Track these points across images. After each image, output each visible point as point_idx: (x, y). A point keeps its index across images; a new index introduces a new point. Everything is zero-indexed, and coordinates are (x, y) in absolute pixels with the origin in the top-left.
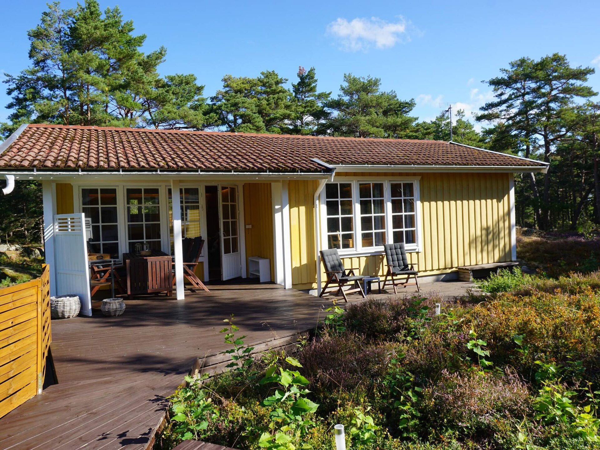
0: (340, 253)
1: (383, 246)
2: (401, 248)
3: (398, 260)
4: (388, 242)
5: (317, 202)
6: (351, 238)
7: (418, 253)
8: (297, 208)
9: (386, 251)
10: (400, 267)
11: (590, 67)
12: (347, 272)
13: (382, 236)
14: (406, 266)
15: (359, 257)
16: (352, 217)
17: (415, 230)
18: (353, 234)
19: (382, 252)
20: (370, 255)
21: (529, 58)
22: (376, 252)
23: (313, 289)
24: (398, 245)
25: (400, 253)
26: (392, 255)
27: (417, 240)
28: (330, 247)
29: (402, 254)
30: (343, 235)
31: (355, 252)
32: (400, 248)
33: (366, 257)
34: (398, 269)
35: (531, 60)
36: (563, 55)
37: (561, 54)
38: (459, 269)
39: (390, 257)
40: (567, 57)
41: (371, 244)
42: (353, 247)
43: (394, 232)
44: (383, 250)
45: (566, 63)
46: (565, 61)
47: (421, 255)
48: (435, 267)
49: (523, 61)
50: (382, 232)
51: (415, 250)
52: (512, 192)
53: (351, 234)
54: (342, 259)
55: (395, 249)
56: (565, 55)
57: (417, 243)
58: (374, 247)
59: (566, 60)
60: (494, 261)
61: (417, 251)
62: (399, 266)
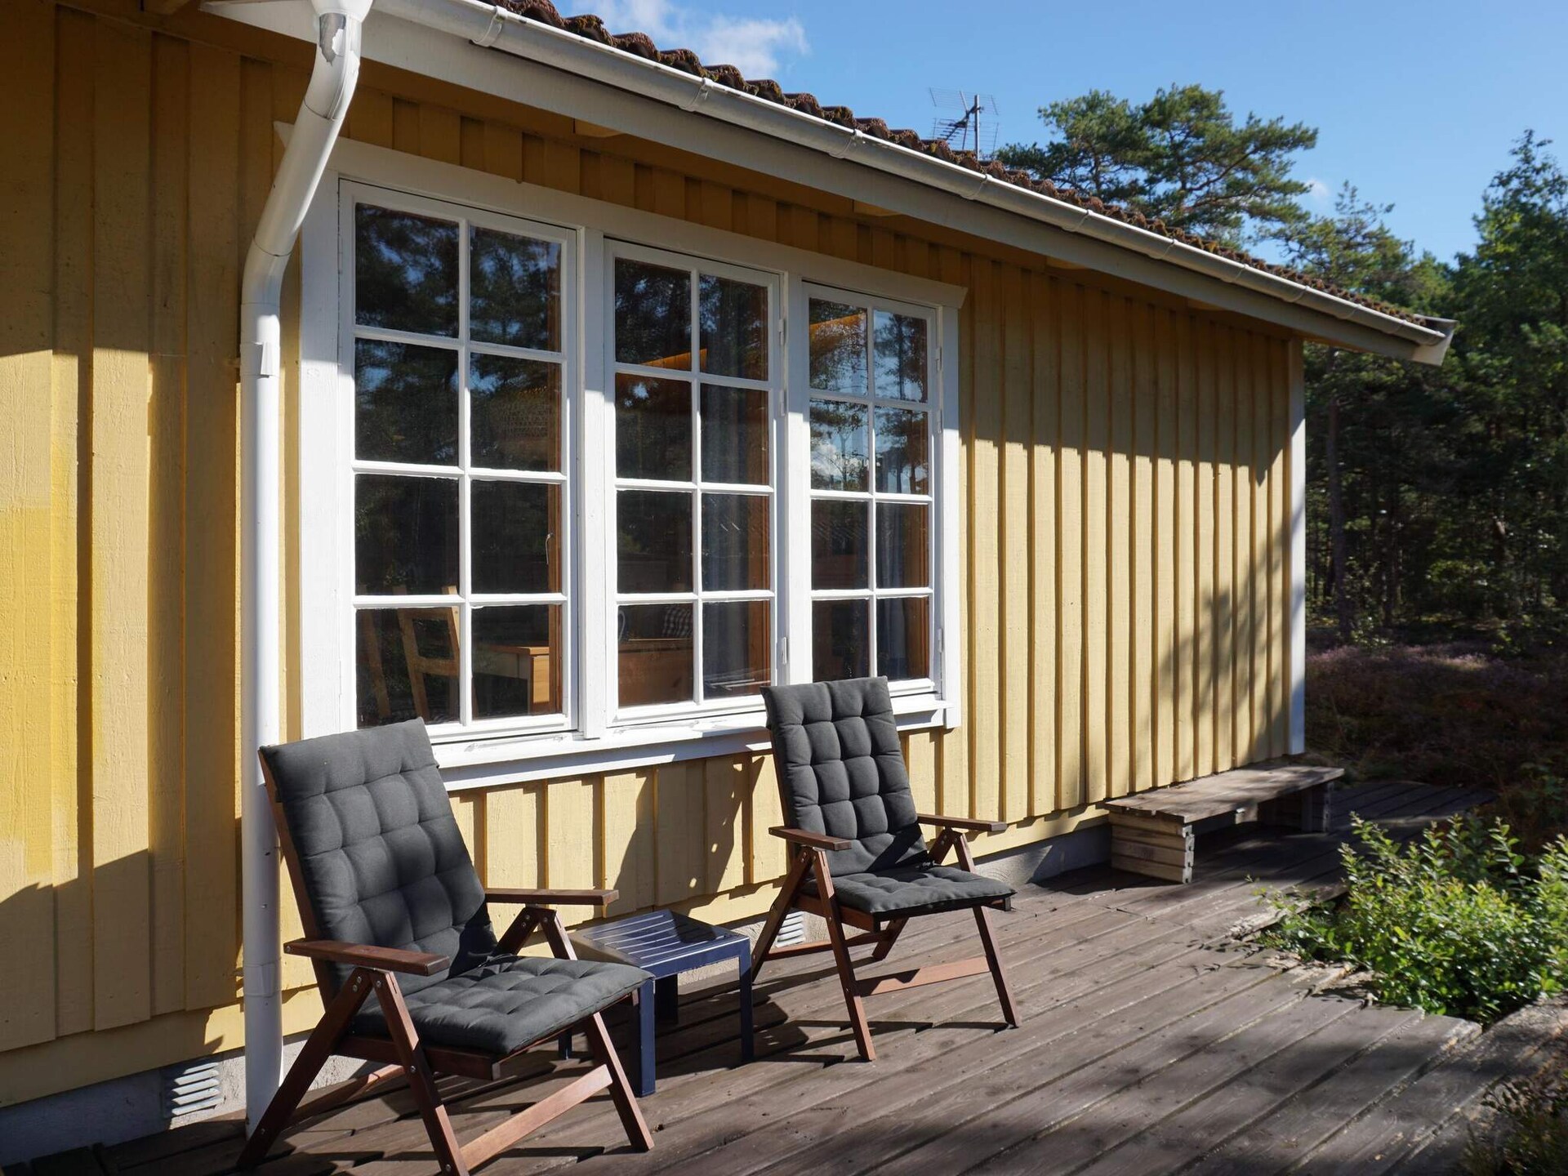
0: (445, 757)
1: (759, 700)
2: (874, 709)
3: (856, 794)
4: (783, 670)
5: (270, 329)
6: (541, 638)
7: (938, 733)
8: (71, 364)
9: (776, 728)
10: (873, 842)
11: (1304, 127)
12: (502, 918)
13: (745, 630)
14: (905, 828)
15: (596, 780)
16: (557, 488)
17: (926, 601)
18: (558, 608)
19: (753, 734)
20: (668, 758)
21: (1111, 94)
22: (709, 739)
23: (211, 1055)
24: (851, 690)
25: (867, 745)
26: (815, 761)
27: (940, 657)
28: (370, 713)
29: (877, 751)
30: (482, 618)
31: (569, 745)
32: (867, 713)
33: (640, 771)
34: (859, 859)
35: (1118, 102)
36: (1214, 92)
37: (1208, 88)
38: (1116, 810)
39: (808, 773)
40: (1224, 99)
41: (677, 688)
42: (555, 706)
43: (819, 608)
44: (761, 720)
45: (1223, 117)
46: (1222, 111)
47: (955, 746)
48: (1017, 810)
49: (1094, 103)
50: (745, 606)
51: (926, 715)
52: (1299, 440)
53: (544, 608)
54: (465, 795)
55: (837, 717)
56: (1220, 93)
57: (939, 678)
58: (701, 703)
59: (1224, 106)
60: (1234, 761)
61: (936, 721)
62: (863, 833)
